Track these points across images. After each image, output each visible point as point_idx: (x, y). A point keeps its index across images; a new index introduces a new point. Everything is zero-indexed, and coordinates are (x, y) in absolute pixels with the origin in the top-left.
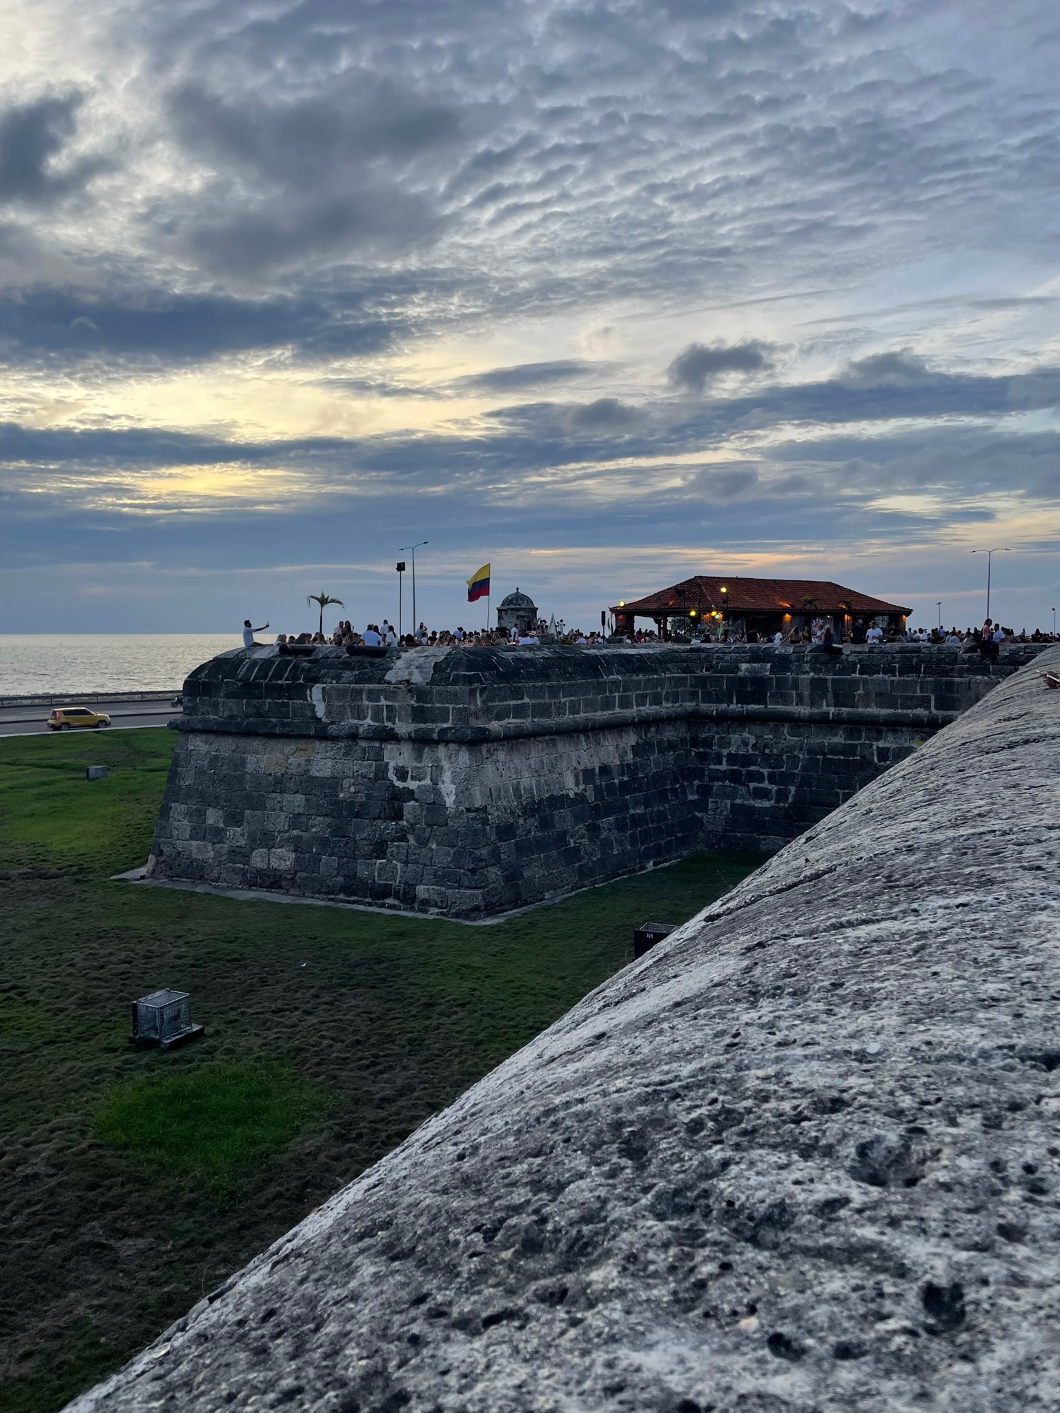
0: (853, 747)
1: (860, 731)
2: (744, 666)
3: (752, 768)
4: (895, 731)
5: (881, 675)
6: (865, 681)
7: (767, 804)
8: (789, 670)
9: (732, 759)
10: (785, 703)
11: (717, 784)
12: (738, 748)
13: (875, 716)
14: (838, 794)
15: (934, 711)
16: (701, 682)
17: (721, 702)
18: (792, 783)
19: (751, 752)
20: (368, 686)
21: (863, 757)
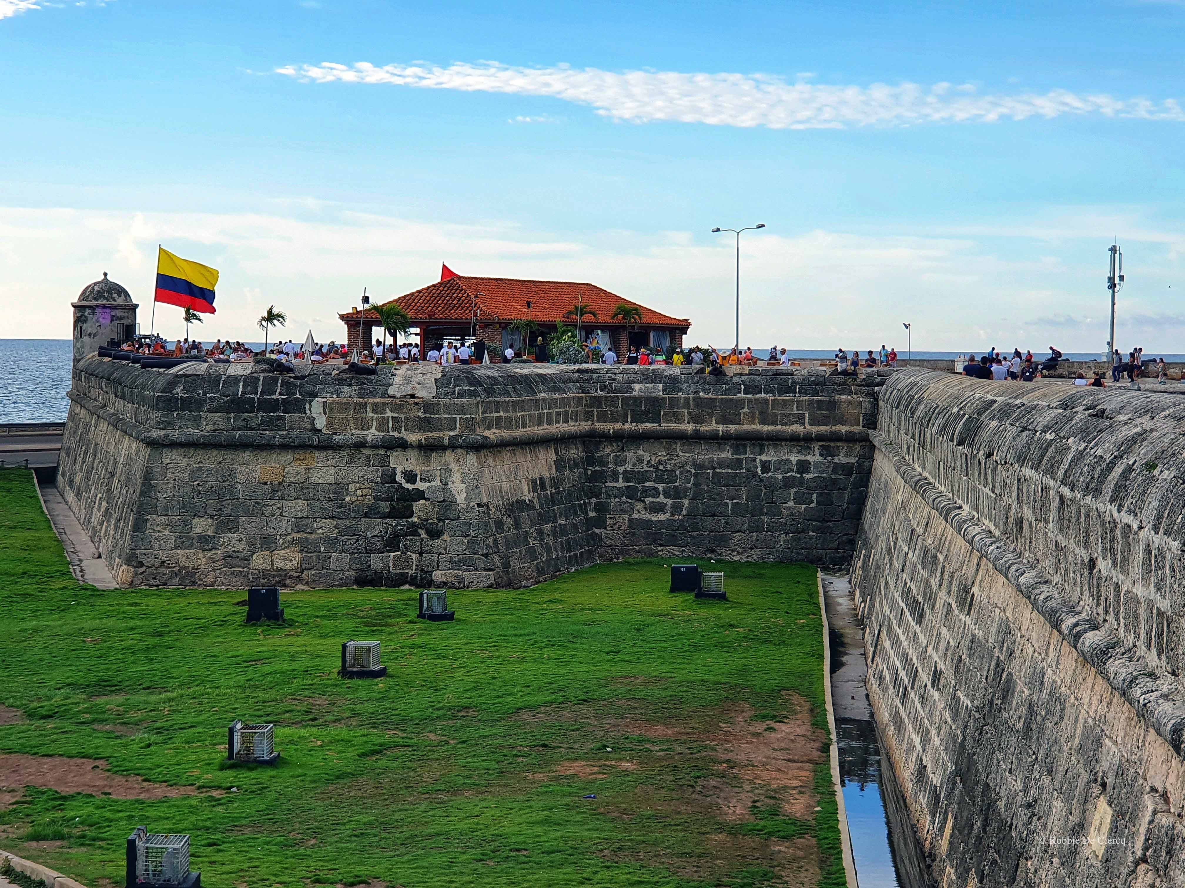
0: (739, 461)
1: (745, 446)
2: (637, 387)
3: (647, 484)
4: (775, 446)
5: (763, 395)
6: (750, 401)
7: (662, 517)
8: (681, 390)
9: (628, 476)
10: (678, 421)
11: (614, 501)
12: (634, 465)
13: (759, 432)
14: (727, 504)
15: (808, 427)
16: (596, 401)
17: (617, 421)
18: (685, 496)
19: (646, 469)
20: (371, 400)
21: (748, 470)
